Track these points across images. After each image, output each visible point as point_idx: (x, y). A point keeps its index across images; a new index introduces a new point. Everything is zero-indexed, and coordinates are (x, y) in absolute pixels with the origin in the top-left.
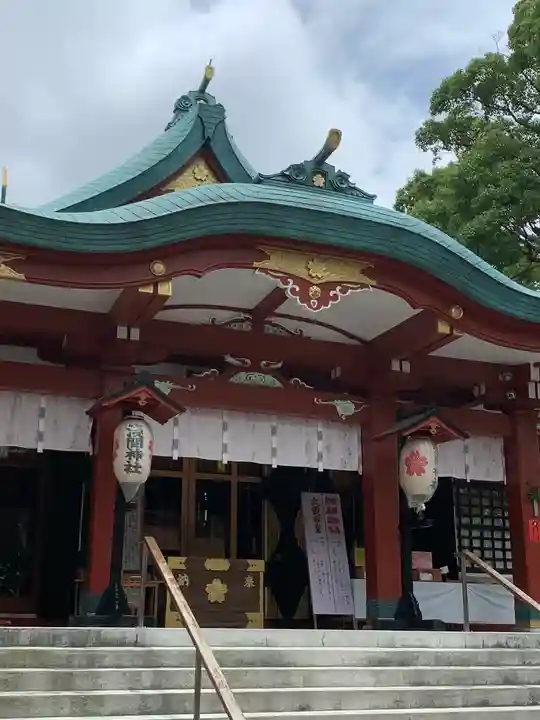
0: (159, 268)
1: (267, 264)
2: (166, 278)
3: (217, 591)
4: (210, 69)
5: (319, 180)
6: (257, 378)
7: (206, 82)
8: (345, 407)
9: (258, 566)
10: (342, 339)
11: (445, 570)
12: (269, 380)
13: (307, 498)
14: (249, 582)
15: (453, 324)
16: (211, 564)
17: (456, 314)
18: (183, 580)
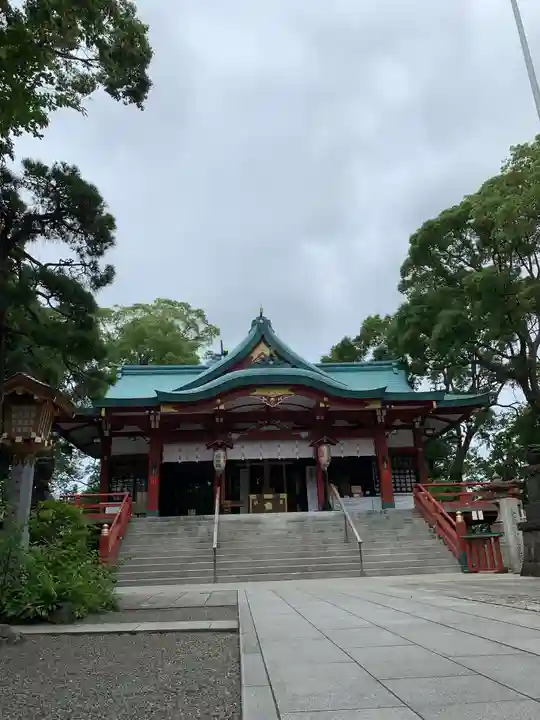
0: (219, 401)
1: (255, 393)
2: (222, 403)
3: (268, 506)
4: (261, 309)
5: (271, 363)
6: (270, 428)
7: (262, 313)
8: (304, 434)
9: (284, 496)
11: (368, 492)
12: (274, 428)
13: (308, 468)
14: (281, 502)
15: (325, 403)
16: (266, 496)
17: (325, 399)
18: (256, 503)
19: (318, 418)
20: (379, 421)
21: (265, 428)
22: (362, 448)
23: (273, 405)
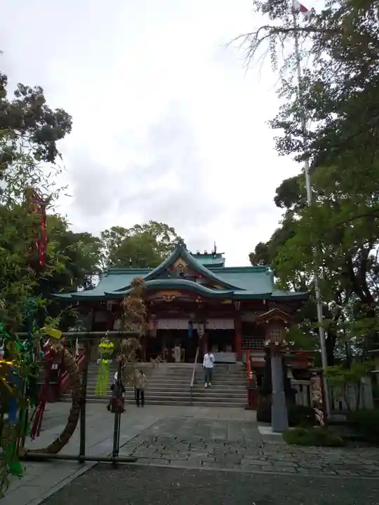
1: (159, 294)
6: (173, 311)
15: (199, 300)
17: (199, 297)
19: (199, 307)
20: (236, 309)
21: (171, 312)
22: (226, 325)
23: (169, 301)
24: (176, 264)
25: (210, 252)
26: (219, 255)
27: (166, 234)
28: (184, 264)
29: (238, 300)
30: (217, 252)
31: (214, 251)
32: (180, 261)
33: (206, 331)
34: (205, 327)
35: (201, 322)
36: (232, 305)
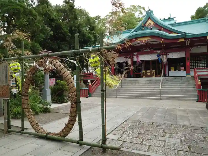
1: (138, 40)
3: (149, 74)
5: (143, 29)
6: (147, 50)
7: (149, 8)
9: (154, 71)
10: (158, 43)
12: (149, 50)
14: (153, 73)
16: (148, 71)
17: (163, 40)
18: (145, 73)
19: (163, 46)
20: (187, 45)
21: (145, 50)
22: (180, 55)
23: (144, 44)
24: (147, 24)
25: (167, 18)
26: (173, 19)
27: (140, 11)
28: (152, 23)
29: (189, 39)
30: (171, 18)
31: (169, 17)
32: (150, 21)
33: (168, 60)
34: (167, 57)
35: (165, 54)
36: (185, 42)
